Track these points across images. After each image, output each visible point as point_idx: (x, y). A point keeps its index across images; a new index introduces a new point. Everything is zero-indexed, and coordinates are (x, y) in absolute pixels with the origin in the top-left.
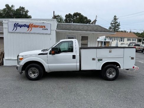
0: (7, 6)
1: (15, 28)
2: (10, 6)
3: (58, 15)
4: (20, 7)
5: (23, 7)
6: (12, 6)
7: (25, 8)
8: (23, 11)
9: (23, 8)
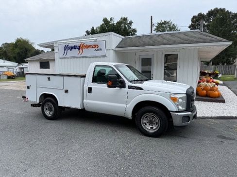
0: (105, 20)
1: (66, 52)
2: (109, 20)
3: (165, 22)
4: (121, 18)
5: (126, 17)
6: (111, 19)
7: (128, 19)
8: (125, 24)
9: (125, 19)
